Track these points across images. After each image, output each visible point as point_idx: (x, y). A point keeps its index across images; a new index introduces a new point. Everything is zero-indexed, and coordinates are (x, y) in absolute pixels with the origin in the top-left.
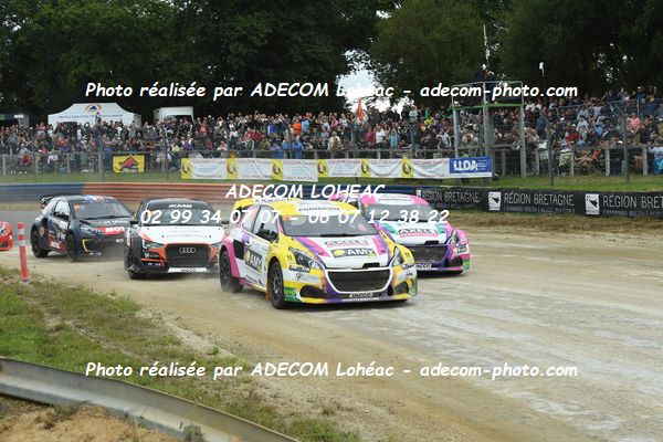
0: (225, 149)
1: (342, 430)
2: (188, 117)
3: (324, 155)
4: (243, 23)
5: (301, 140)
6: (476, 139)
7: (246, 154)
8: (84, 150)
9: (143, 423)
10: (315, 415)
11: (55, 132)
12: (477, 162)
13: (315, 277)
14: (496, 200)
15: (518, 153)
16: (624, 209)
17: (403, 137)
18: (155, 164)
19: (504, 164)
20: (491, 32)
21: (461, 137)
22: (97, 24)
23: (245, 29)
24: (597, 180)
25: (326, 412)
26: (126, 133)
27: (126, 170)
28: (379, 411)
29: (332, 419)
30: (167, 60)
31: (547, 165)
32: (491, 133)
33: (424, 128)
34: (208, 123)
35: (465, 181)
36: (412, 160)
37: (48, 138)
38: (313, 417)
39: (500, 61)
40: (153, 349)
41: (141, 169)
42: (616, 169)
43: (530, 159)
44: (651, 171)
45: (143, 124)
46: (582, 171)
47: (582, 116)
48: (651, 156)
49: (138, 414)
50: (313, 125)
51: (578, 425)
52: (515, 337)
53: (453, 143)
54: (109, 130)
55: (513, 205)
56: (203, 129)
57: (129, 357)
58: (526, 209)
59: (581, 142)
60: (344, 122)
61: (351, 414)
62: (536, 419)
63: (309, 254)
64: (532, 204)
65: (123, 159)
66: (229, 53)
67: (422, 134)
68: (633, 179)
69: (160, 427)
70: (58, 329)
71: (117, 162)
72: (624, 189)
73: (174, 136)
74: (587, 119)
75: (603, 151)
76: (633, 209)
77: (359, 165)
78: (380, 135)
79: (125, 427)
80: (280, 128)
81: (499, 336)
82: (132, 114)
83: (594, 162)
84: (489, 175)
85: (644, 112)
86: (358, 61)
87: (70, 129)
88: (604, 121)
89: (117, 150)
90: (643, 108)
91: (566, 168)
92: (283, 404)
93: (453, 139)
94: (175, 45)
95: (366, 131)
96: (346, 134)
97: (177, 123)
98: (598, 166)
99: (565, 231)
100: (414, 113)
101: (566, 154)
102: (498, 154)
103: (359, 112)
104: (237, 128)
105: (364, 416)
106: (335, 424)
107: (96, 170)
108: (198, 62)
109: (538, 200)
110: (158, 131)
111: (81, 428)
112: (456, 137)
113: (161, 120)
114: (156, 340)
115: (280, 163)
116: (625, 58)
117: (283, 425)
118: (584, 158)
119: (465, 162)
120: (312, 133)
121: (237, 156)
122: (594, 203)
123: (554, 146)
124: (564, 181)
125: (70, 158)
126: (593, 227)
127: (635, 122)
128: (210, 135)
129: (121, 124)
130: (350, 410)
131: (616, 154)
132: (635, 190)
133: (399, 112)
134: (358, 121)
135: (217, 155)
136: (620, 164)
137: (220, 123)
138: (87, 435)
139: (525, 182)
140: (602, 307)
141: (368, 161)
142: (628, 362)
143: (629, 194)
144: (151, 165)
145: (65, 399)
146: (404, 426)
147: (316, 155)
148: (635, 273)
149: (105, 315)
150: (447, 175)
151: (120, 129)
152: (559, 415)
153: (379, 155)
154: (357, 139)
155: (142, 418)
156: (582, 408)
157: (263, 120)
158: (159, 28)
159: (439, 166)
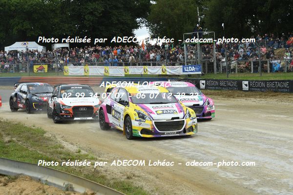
0: (83, 62)
1: (135, 185)
2: (67, 48)
3: (127, 65)
4: (91, 6)
5: (117, 58)
6: (194, 57)
7: (92, 64)
8: (21, 63)
9: (47, 183)
10: (124, 179)
11: (8, 55)
12: (195, 67)
13: (148, 124)
14: (203, 84)
15: (213, 63)
16: (259, 88)
17: (162, 56)
18: (53, 69)
19: (206, 68)
20: (201, 10)
21: (187, 56)
22: (26, 7)
23: (92, 9)
24: (248, 75)
25: (128, 178)
26: (39, 55)
27: (40, 71)
28: (152, 177)
29: (131, 181)
30: (57, 23)
31: (225, 69)
32: (201, 55)
33: (171, 52)
34: (76, 50)
35: (189, 75)
36: (166, 67)
37: (4, 57)
38: (122, 180)
39: (204, 23)
40: (52, 150)
41: (46, 71)
42: (256, 70)
43: (218, 66)
44: (271, 71)
45: (47, 51)
46: (241, 71)
47: (241, 47)
48: (271, 64)
49: (45, 179)
50: (122, 51)
51: (239, 182)
52: (211, 144)
53: (184, 59)
54: (32, 53)
55: (211, 86)
56: (74, 53)
57: (41, 154)
58: (216, 88)
59: (240, 58)
60: (136, 50)
61: (139, 178)
62: (221, 180)
63: (145, 113)
64: (219, 86)
65: (38, 66)
66: (85, 19)
67: (170, 55)
68: (264, 74)
69: (55, 184)
70: (9, 142)
71: (35, 68)
72: (259, 79)
73: (60, 56)
74: (243, 48)
75: (250, 62)
76: (263, 88)
77: (143, 69)
78: (152, 55)
79: (39, 185)
80: (108, 52)
81: (205, 144)
82: (42, 47)
83: (246, 67)
84: (200, 73)
85: (268, 45)
86: (142, 23)
87: (14, 53)
88: (250, 49)
89: (35, 62)
90: (268, 43)
91: (234, 70)
92: (109, 174)
93: (184, 57)
94: (61, 16)
95: (146, 54)
96: (137, 55)
97: (62, 50)
98: (248, 69)
99: (233, 98)
100: (166, 46)
101: (234, 64)
102: (204, 64)
103: (143, 45)
104: (89, 53)
105: (145, 179)
106: (132, 183)
107: (26, 71)
108: (71, 23)
109: (222, 84)
110: (53, 54)
111: (19, 185)
112: (185, 56)
113: (55, 49)
114: (53, 146)
115: (108, 68)
116: (260, 21)
117: (109, 184)
118: (242, 66)
119: (189, 67)
120: (122, 55)
121: (89, 65)
122: (246, 85)
123: (229, 60)
124: (233, 76)
125: (15, 66)
126: (246, 96)
127: (264, 50)
128: (77, 56)
129: (37, 51)
130: (139, 177)
131: (256, 63)
132: (264, 79)
133: (160, 45)
134: (142, 49)
135: (80, 64)
136: (257, 68)
137: (81, 50)
138: (22, 188)
139: (216, 76)
140: (249, 131)
141: (147, 67)
142: (261, 155)
143: (262, 81)
144: (50, 69)
145: (12, 173)
146: (162, 184)
147: (124, 64)
148: (264, 116)
149: (31, 136)
150: (182, 73)
151: (37, 53)
152: (231, 178)
153: (152, 64)
154: (142, 58)
155: (46, 181)
156: (241, 175)
157: (100, 49)
158: (54, 9)
159: (178, 69)
